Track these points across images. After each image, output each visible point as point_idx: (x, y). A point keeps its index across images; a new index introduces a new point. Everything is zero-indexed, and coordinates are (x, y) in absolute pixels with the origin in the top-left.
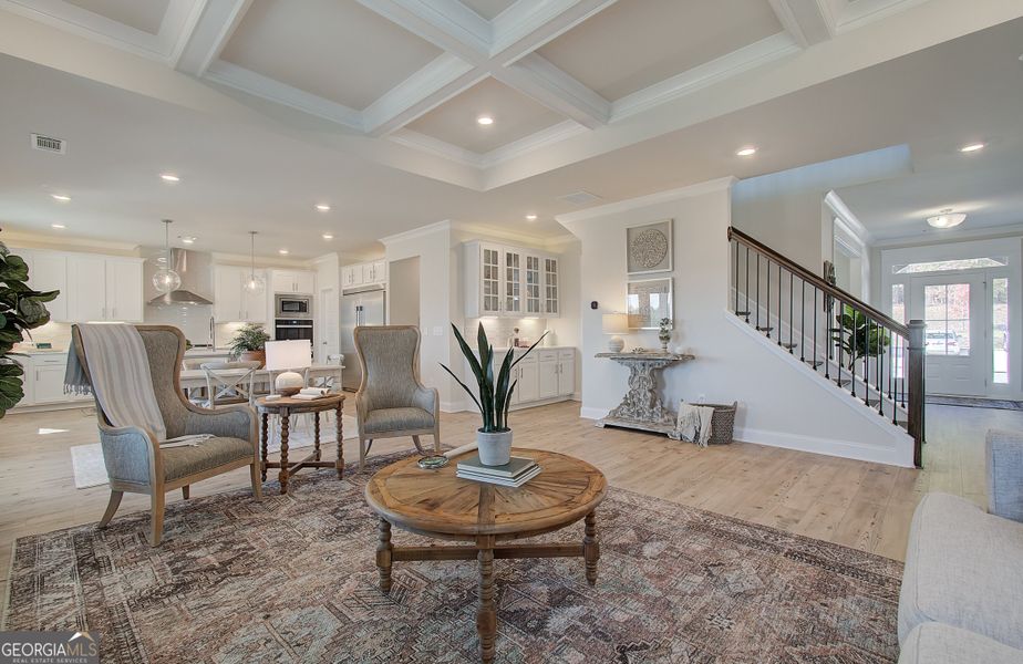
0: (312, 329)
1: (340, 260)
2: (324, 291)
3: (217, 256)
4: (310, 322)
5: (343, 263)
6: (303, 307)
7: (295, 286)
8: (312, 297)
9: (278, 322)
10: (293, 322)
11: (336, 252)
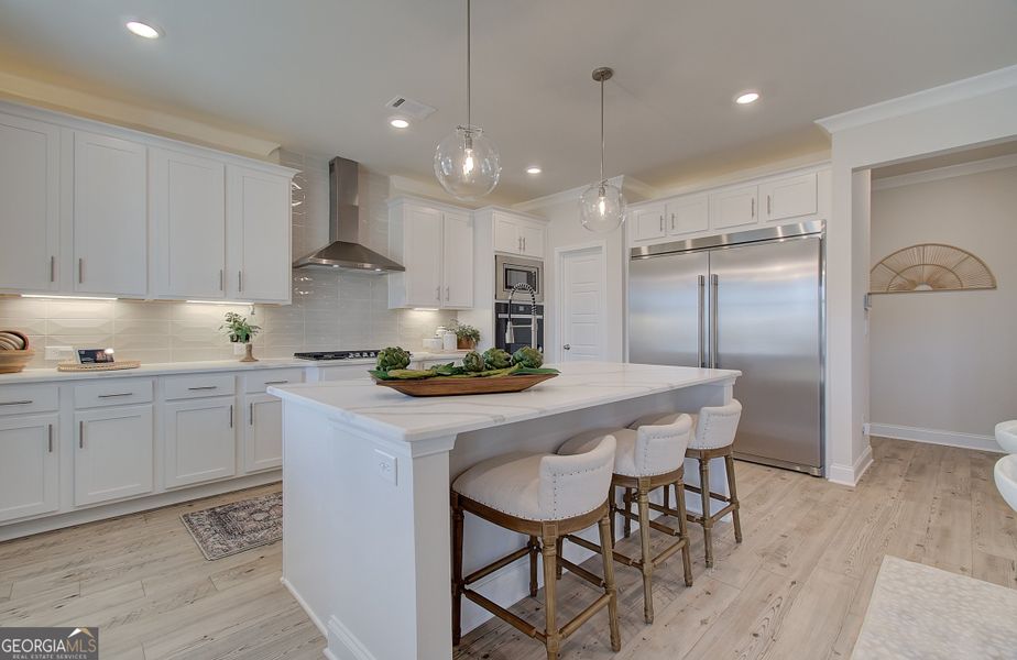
0: (542, 321)
3: (397, 182)
4: (538, 310)
6: (532, 281)
7: (522, 243)
8: (542, 264)
9: (499, 308)
10: (518, 308)
11: (622, 176)
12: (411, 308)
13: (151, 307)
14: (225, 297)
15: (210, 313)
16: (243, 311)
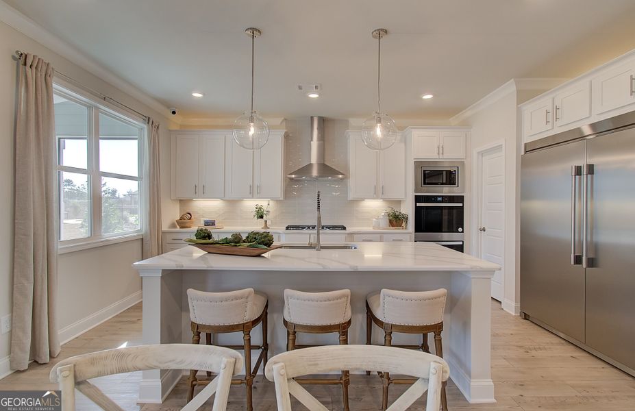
0: (462, 208)
1: (518, 92)
2: (482, 153)
3: (353, 122)
4: (460, 199)
5: (524, 96)
6: (450, 177)
7: (441, 150)
8: (463, 163)
9: (418, 199)
10: (437, 199)
11: (512, 80)
12: (363, 199)
13: (233, 203)
14: (253, 197)
15: (251, 204)
16: (263, 203)
